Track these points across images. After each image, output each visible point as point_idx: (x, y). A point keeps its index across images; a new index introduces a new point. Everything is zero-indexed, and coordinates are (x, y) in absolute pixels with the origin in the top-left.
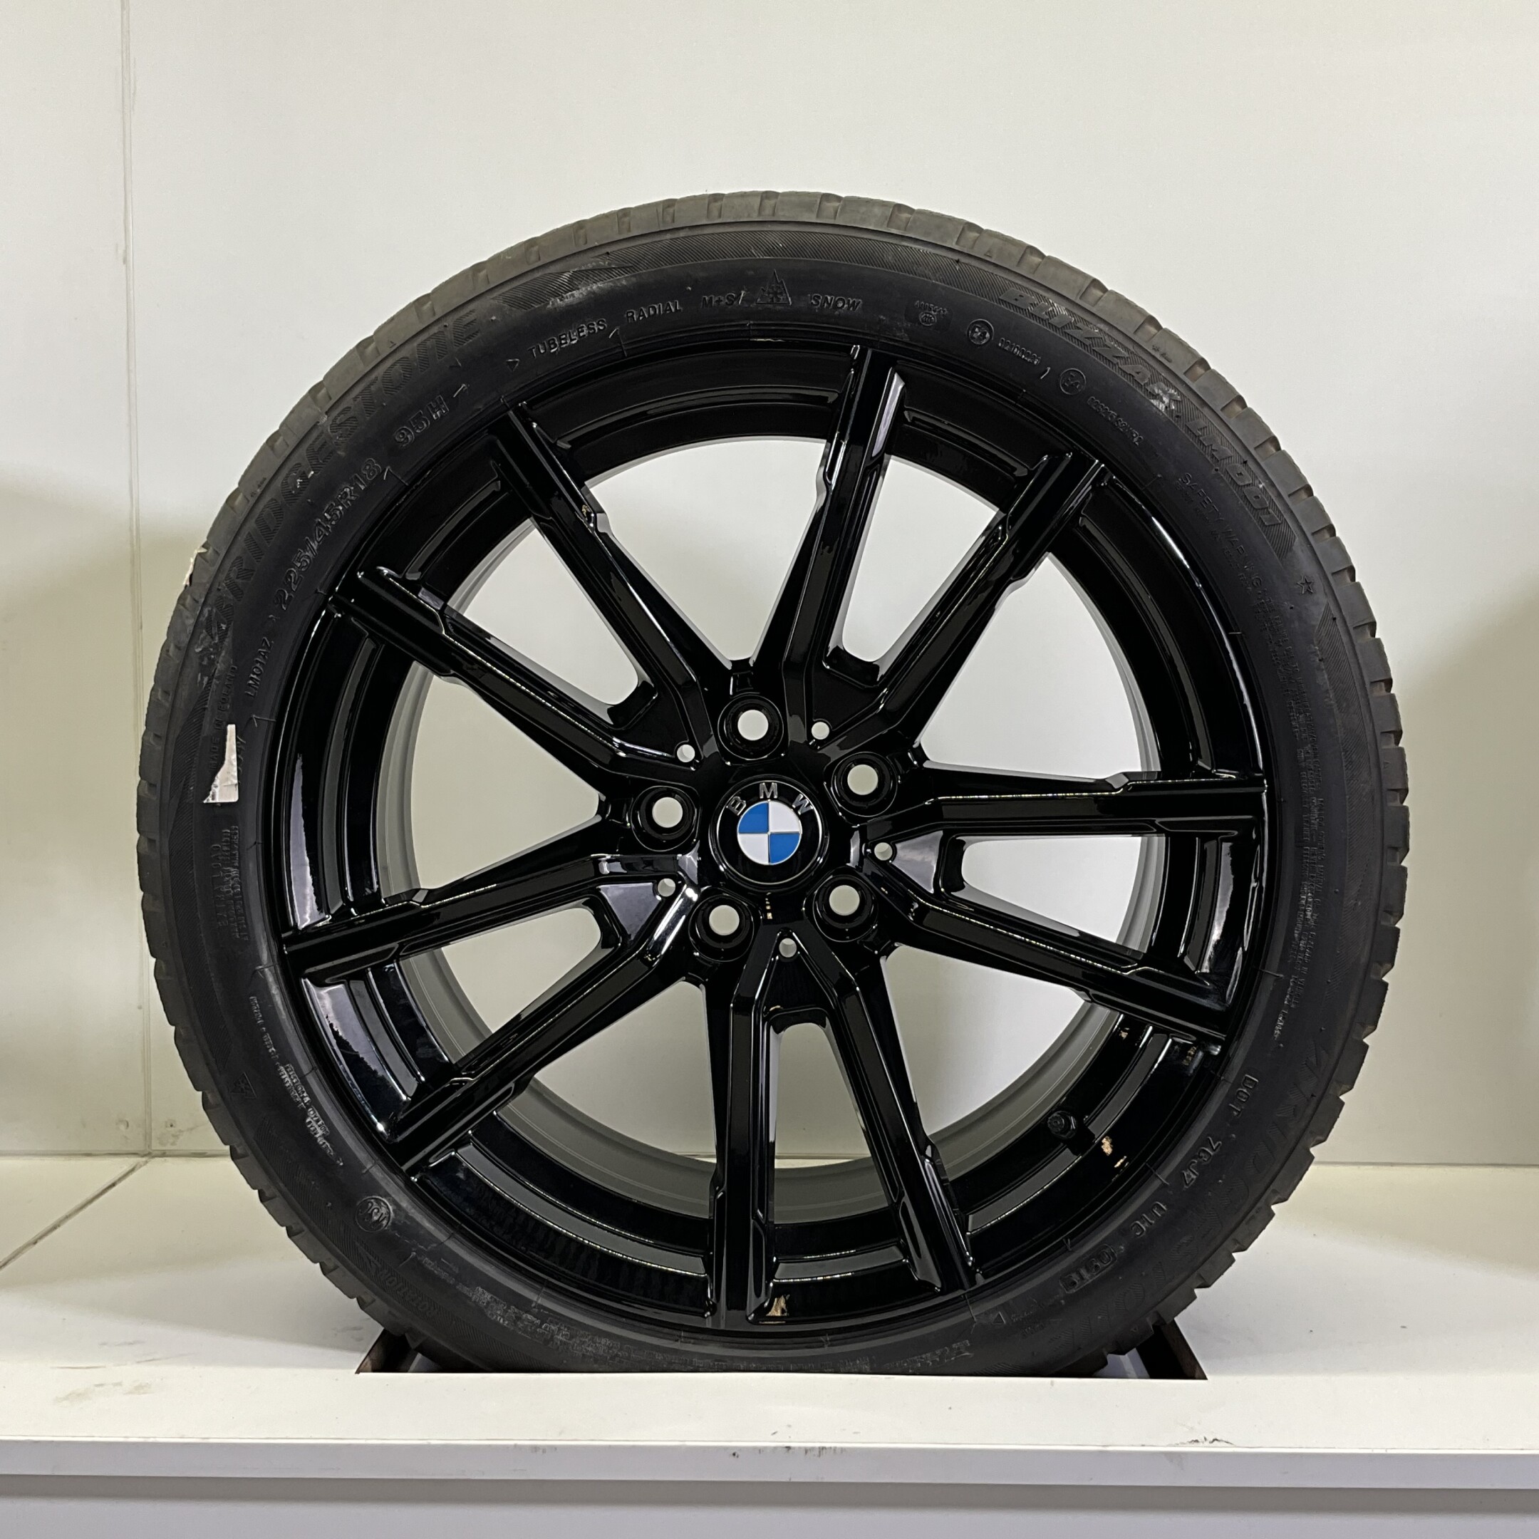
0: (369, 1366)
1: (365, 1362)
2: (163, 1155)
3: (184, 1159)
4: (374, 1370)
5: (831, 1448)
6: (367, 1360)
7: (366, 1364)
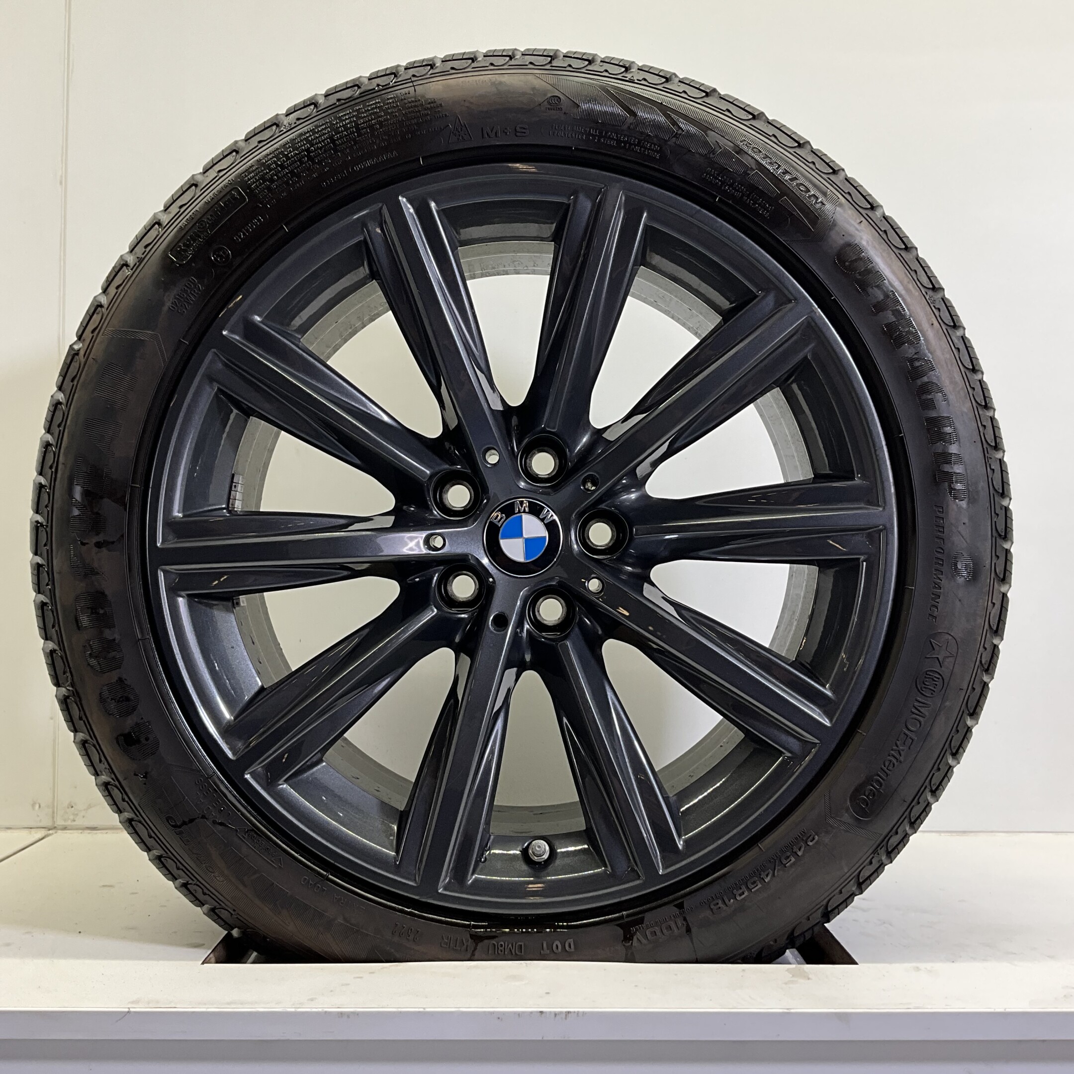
0: (213, 959)
1: (209, 958)
2: (65, 828)
4: (217, 962)
6: (212, 955)
7: (210, 958)
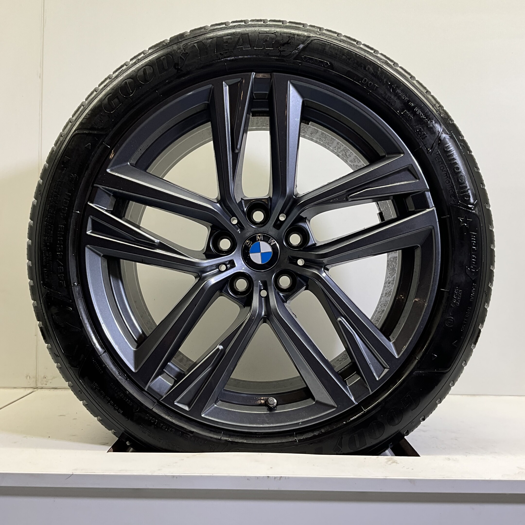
3: (49, 390)
5: (284, 477)
